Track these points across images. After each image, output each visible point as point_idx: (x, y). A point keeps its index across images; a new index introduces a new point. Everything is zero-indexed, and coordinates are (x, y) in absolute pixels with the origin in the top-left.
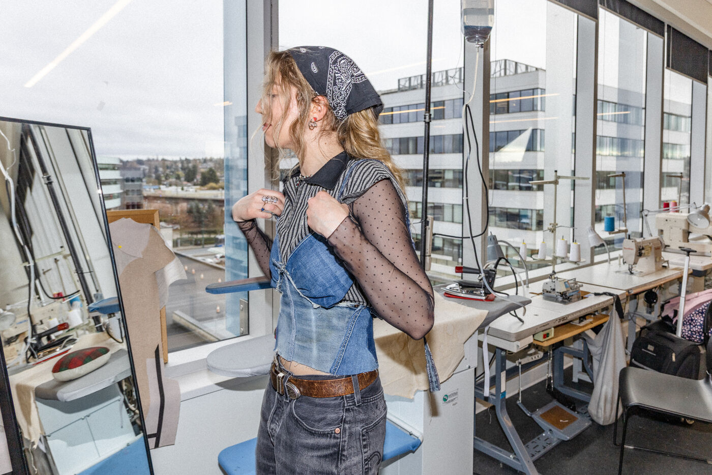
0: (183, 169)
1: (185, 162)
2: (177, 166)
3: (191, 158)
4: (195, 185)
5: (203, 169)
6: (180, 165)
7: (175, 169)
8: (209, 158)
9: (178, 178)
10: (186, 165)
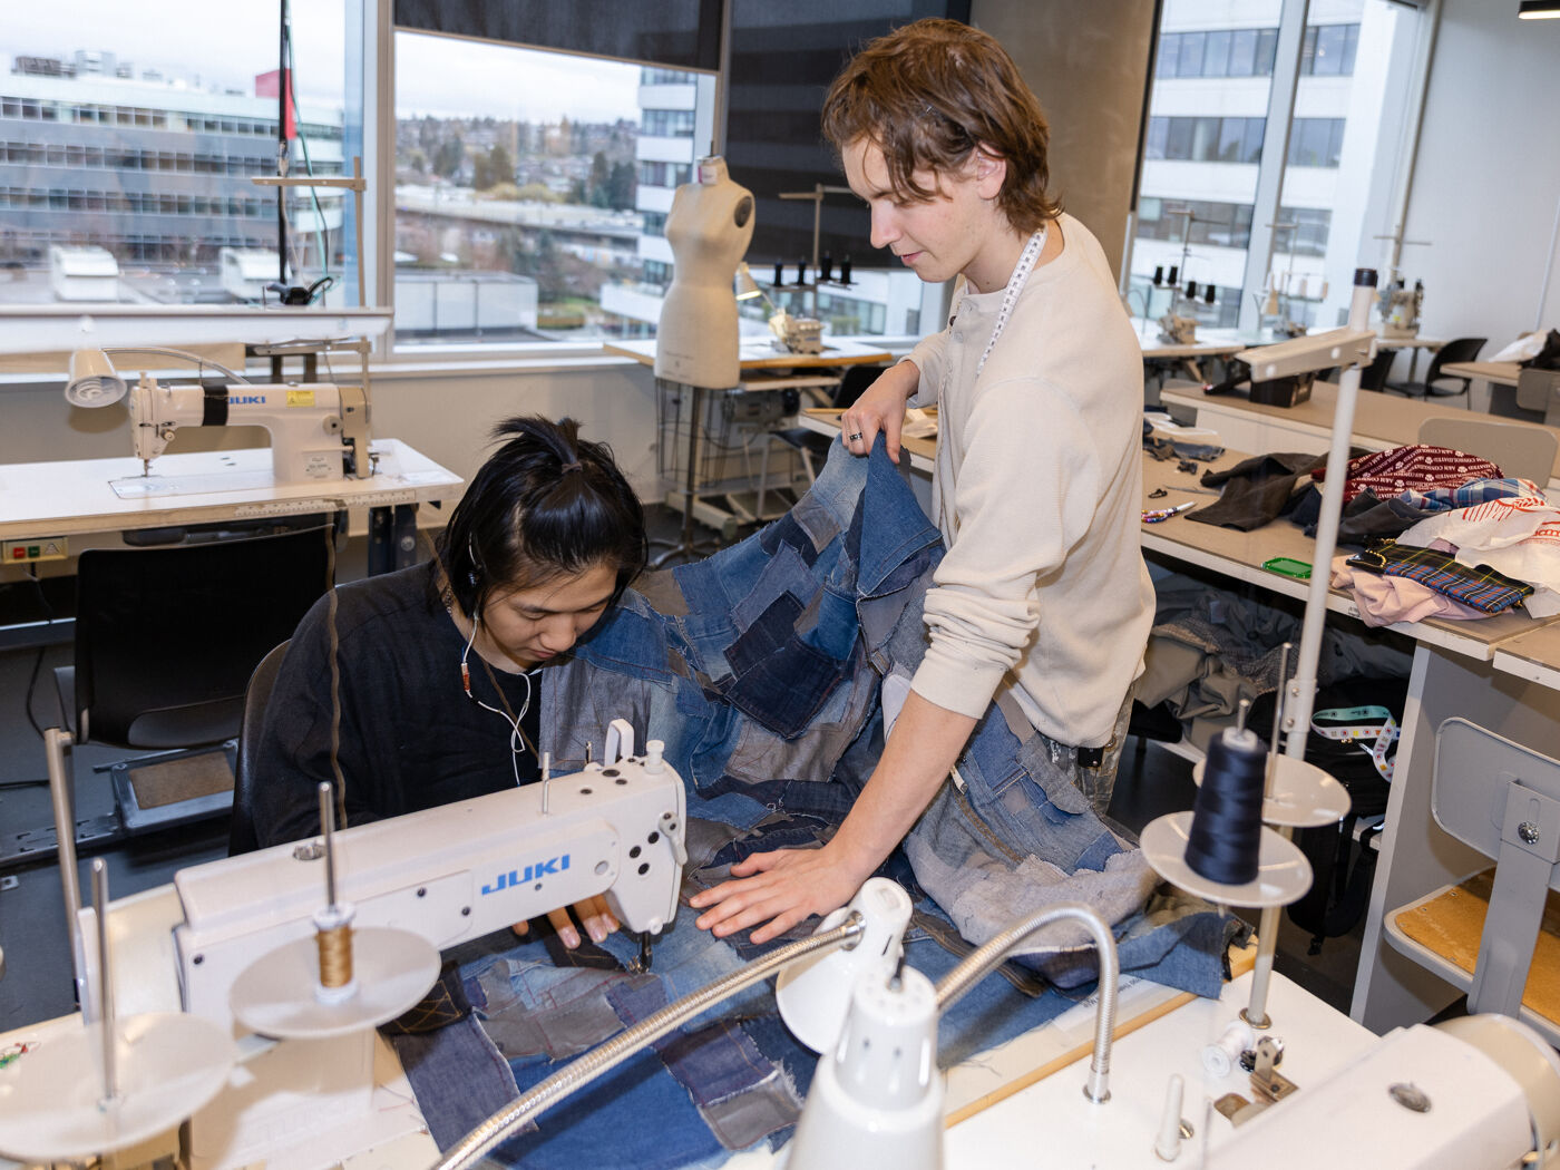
0: (423, 142)
1: (428, 126)
2: (410, 135)
3: (440, 115)
4: (460, 184)
5: (471, 147)
6: (416, 133)
7: (404, 142)
8: (482, 117)
9: (418, 165)
10: (430, 135)
